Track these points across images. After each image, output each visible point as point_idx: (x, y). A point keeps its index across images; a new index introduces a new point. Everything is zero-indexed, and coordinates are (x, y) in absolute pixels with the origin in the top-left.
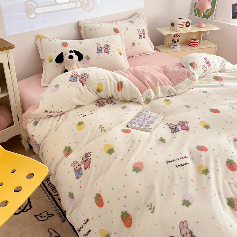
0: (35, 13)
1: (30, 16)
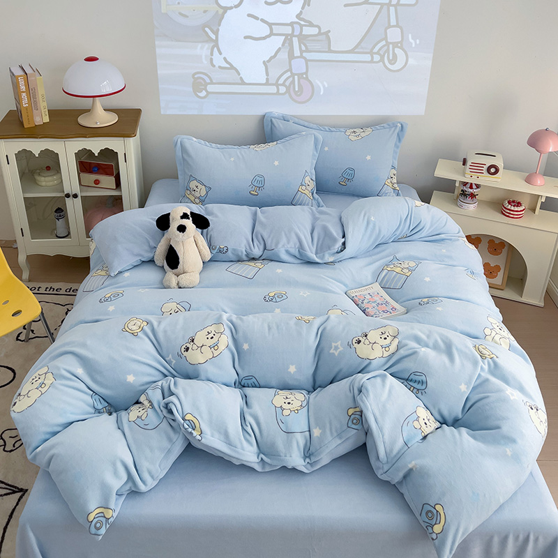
0: (207, 91)
1: (199, 94)
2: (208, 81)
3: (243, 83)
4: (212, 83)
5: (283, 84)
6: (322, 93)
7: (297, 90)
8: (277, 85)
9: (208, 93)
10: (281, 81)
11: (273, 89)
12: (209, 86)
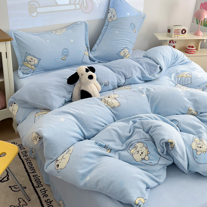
2: (37, 6)
3: (57, 5)
4: (40, 7)
5: (78, 4)
6: (97, 7)
7: (85, 6)
8: (75, 4)
9: (38, 13)
10: (77, 2)
11: (73, 7)
12: (38, 9)
